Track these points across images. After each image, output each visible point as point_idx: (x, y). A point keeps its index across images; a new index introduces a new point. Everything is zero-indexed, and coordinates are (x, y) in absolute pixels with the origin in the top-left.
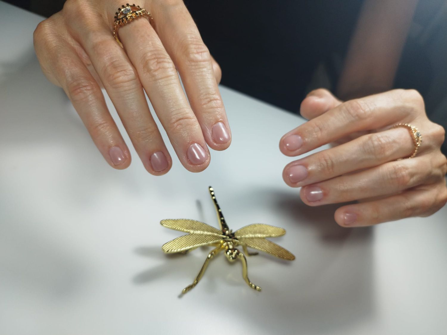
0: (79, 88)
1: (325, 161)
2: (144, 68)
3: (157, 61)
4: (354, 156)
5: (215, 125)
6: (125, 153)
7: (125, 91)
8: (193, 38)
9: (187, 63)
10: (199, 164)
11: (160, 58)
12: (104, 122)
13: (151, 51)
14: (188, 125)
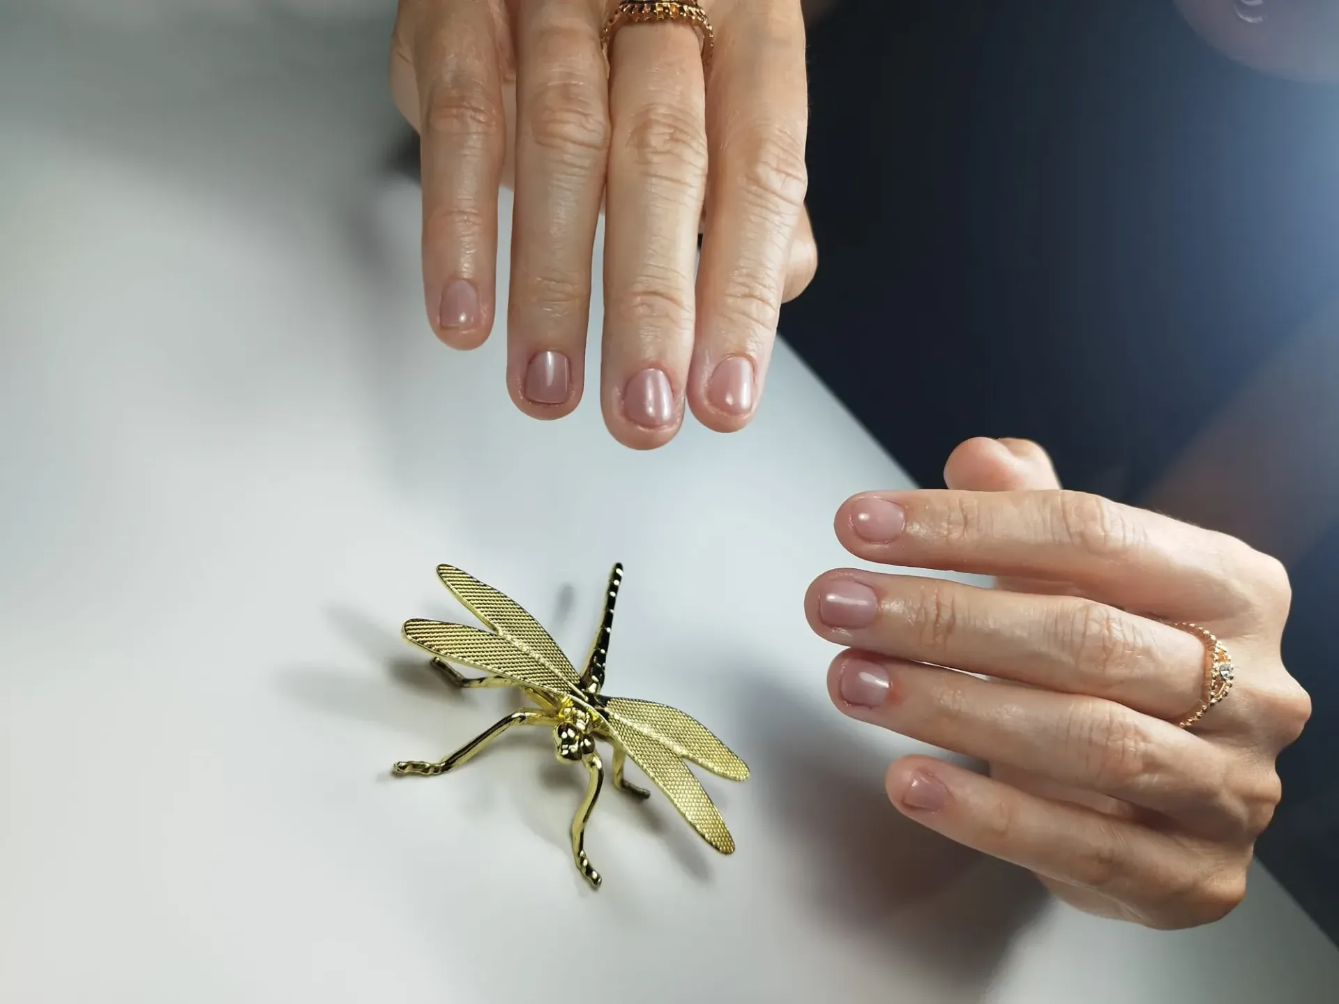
0: (459, 106)
1: (935, 607)
2: (632, 133)
3: (671, 134)
4: (1018, 632)
5: (730, 359)
6: (482, 312)
7: (564, 162)
8: (785, 133)
9: (741, 180)
10: (643, 426)
11: (682, 131)
12: (474, 211)
13: (670, 107)
14: (667, 316)
